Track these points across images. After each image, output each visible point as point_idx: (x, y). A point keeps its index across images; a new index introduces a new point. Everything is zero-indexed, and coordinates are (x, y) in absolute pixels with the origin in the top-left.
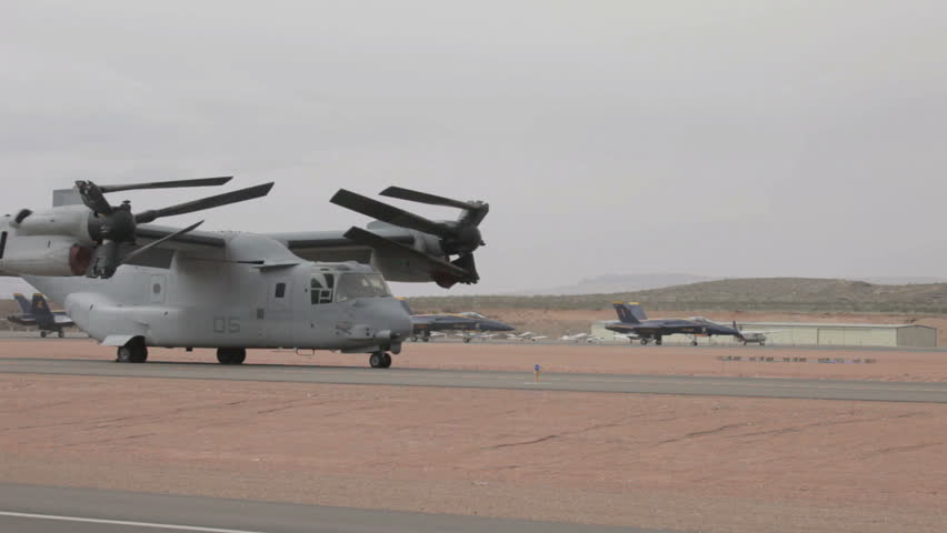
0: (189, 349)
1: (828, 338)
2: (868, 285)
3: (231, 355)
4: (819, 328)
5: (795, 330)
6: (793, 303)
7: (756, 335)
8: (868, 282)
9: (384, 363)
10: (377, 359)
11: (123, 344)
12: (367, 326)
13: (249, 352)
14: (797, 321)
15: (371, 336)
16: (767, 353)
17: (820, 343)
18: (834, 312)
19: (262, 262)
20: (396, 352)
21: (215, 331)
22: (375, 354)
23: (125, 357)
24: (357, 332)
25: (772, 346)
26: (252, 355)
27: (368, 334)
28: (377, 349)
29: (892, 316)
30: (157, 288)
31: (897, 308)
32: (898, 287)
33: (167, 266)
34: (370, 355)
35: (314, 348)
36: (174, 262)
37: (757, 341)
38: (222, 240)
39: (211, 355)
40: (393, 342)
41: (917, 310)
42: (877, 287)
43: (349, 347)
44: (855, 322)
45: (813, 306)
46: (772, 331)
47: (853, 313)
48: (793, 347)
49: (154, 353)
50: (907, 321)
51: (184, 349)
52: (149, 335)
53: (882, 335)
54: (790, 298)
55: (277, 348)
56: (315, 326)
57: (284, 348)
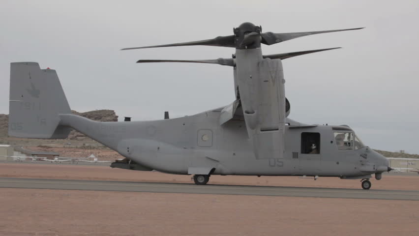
19: (289, 124)
20: (378, 179)
52: (219, 167)
55: (302, 175)
56: (340, 163)
57: (307, 175)
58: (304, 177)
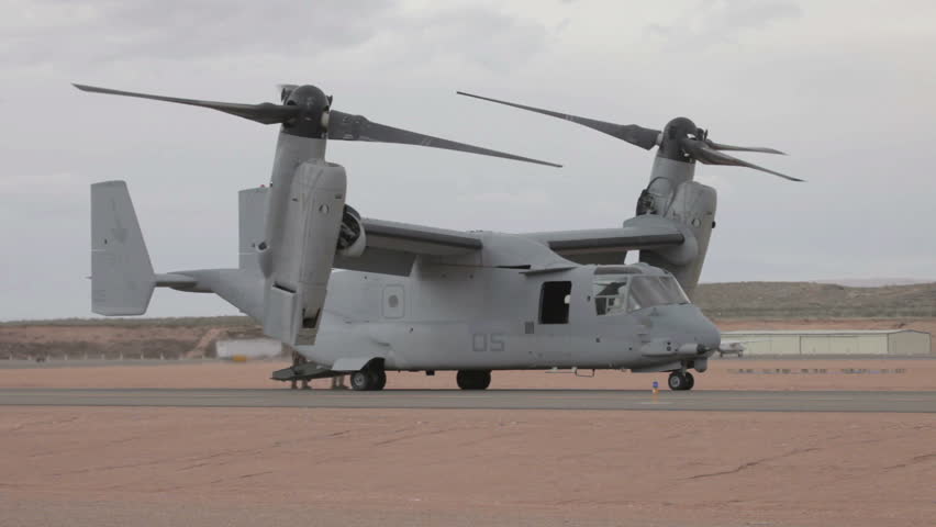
0: (430, 372)
1: (810, 347)
2: (841, 288)
3: (474, 379)
4: (801, 336)
5: (774, 339)
6: (760, 310)
7: (733, 345)
8: (839, 283)
9: (687, 384)
10: (677, 379)
11: (358, 367)
12: (668, 339)
13: (494, 374)
14: (773, 329)
15: (672, 351)
16: (745, 365)
17: (804, 352)
18: (811, 318)
19: (528, 267)
20: (701, 371)
21: (475, 350)
22: (675, 373)
23: (360, 384)
24: (656, 347)
25: (752, 357)
26: (498, 379)
27: (669, 349)
28: (677, 366)
29: (876, 321)
30: (393, 301)
31: (880, 313)
32: (873, 290)
33: (406, 273)
34: (668, 374)
35: (594, 367)
36: (414, 270)
37: (734, 352)
38: (478, 241)
39: (449, 379)
40: (697, 358)
41: (905, 314)
42: (850, 289)
43: (640, 365)
44: (836, 329)
45: (786, 312)
46: (750, 339)
47: (833, 318)
48: (775, 357)
49: (392, 379)
50: (894, 327)
51: (424, 372)
52: (390, 356)
53: (871, 342)
54: (756, 304)
55: (550, 368)
56: (601, 340)
57: (559, 368)
58: (555, 370)
